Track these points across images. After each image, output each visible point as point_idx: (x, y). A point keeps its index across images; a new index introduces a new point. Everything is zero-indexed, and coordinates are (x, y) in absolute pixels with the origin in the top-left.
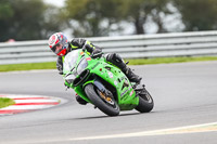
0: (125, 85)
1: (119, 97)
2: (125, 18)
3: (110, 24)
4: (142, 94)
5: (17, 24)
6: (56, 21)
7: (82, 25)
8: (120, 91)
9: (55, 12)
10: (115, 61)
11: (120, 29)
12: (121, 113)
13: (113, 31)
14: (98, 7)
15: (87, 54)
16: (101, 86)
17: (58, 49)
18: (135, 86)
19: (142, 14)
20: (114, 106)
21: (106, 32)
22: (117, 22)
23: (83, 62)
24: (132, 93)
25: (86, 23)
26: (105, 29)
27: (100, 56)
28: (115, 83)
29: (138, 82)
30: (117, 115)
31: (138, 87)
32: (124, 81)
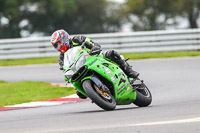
0: (122, 81)
1: (116, 92)
2: (180, 14)
3: (166, 18)
4: (140, 89)
5: (80, 19)
6: (116, 16)
7: (141, 20)
8: (116, 87)
9: (116, 7)
10: (113, 57)
11: (175, 24)
13: (169, 25)
14: (156, 3)
15: (86, 51)
16: (98, 82)
17: (59, 46)
18: (132, 82)
19: (195, 9)
20: (110, 101)
21: (163, 26)
22: (172, 17)
23: (82, 59)
24: (129, 88)
25: (145, 18)
26: (161, 24)
27: (98, 53)
28: (112, 79)
29: (135, 77)
30: (113, 109)
31: (136, 82)
32: (122, 76)
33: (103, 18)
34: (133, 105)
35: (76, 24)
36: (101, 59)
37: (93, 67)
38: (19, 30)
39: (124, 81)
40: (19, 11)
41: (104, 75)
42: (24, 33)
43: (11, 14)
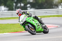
1: (36, 29)
4: (45, 28)
8: (36, 27)
10: (36, 18)
12: (37, 34)
17: (19, 14)
18: (42, 26)
20: (34, 32)
24: (41, 28)
29: (43, 24)
30: (35, 34)
31: (44, 26)
32: (38, 24)
33: (53, 4)
34: (42, 33)
35: (45, 6)
36: (32, 18)
37: (29, 21)
38: (27, 7)
39: (39, 25)
40: (27, 2)
41: (32, 23)
42: (28, 8)
43: (24, 3)
